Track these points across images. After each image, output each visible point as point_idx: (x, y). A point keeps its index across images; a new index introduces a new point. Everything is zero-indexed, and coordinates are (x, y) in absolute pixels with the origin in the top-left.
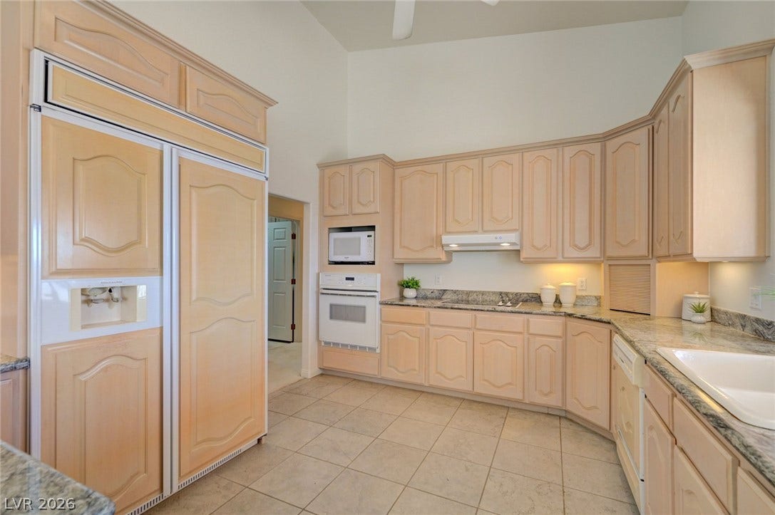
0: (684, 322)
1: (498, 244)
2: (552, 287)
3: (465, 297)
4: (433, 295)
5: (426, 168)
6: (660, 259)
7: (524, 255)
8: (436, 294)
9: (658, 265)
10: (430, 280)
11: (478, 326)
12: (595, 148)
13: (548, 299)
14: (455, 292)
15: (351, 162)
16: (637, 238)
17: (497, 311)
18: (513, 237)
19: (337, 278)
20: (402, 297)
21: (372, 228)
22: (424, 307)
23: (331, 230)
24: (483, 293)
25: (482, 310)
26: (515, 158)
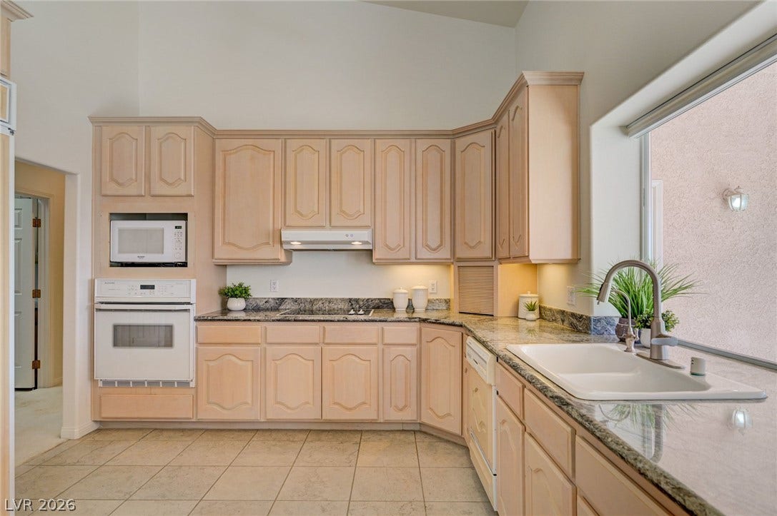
0: (520, 321)
1: (349, 243)
2: (406, 291)
3: (308, 306)
4: (268, 305)
5: (258, 142)
6: (501, 260)
7: (376, 255)
8: (272, 303)
9: (499, 266)
10: (264, 287)
11: (326, 341)
12: (445, 144)
13: (401, 304)
14: (295, 300)
15: (150, 122)
16: (482, 240)
17: (349, 321)
18: (365, 235)
19: (126, 287)
20: (225, 310)
21: (184, 216)
22: (258, 321)
23: (113, 217)
24: (330, 301)
25: (331, 321)
26: (367, 144)
